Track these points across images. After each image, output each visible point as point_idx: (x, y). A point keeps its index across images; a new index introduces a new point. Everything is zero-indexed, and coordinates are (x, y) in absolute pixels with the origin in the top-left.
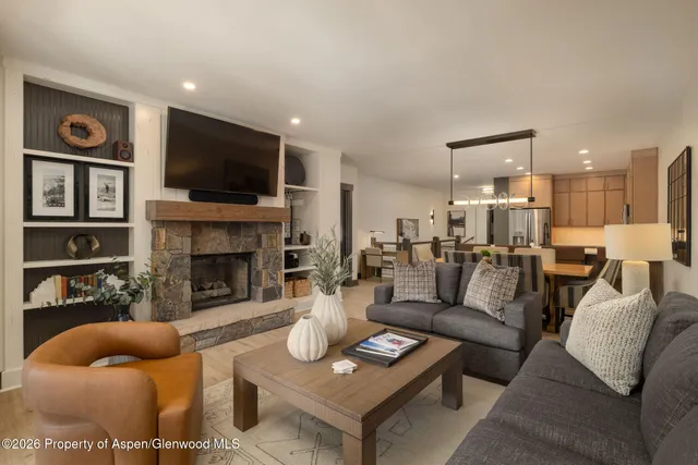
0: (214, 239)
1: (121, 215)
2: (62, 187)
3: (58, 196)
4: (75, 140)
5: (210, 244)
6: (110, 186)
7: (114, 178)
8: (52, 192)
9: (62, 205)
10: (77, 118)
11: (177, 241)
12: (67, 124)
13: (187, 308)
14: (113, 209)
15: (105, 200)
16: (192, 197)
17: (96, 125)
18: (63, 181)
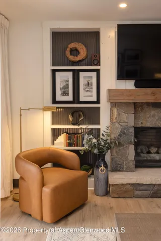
0: (154, 116)
1: (95, 100)
2: (68, 85)
3: (66, 90)
4: (72, 58)
5: (150, 119)
6: (90, 82)
7: (91, 77)
8: (63, 88)
9: (68, 95)
10: (72, 45)
11: (124, 117)
12: (68, 49)
13: (132, 164)
14: (92, 96)
15: (87, 91)
16: (136, 85)
17: (81, 47)
18: (68, 81)
